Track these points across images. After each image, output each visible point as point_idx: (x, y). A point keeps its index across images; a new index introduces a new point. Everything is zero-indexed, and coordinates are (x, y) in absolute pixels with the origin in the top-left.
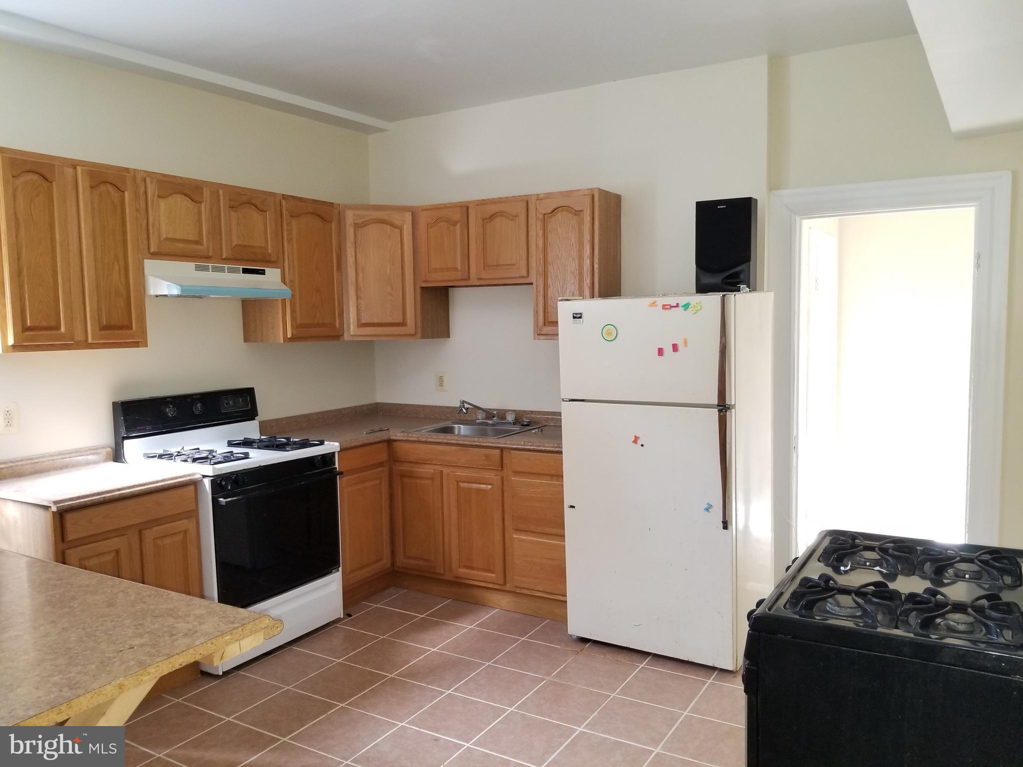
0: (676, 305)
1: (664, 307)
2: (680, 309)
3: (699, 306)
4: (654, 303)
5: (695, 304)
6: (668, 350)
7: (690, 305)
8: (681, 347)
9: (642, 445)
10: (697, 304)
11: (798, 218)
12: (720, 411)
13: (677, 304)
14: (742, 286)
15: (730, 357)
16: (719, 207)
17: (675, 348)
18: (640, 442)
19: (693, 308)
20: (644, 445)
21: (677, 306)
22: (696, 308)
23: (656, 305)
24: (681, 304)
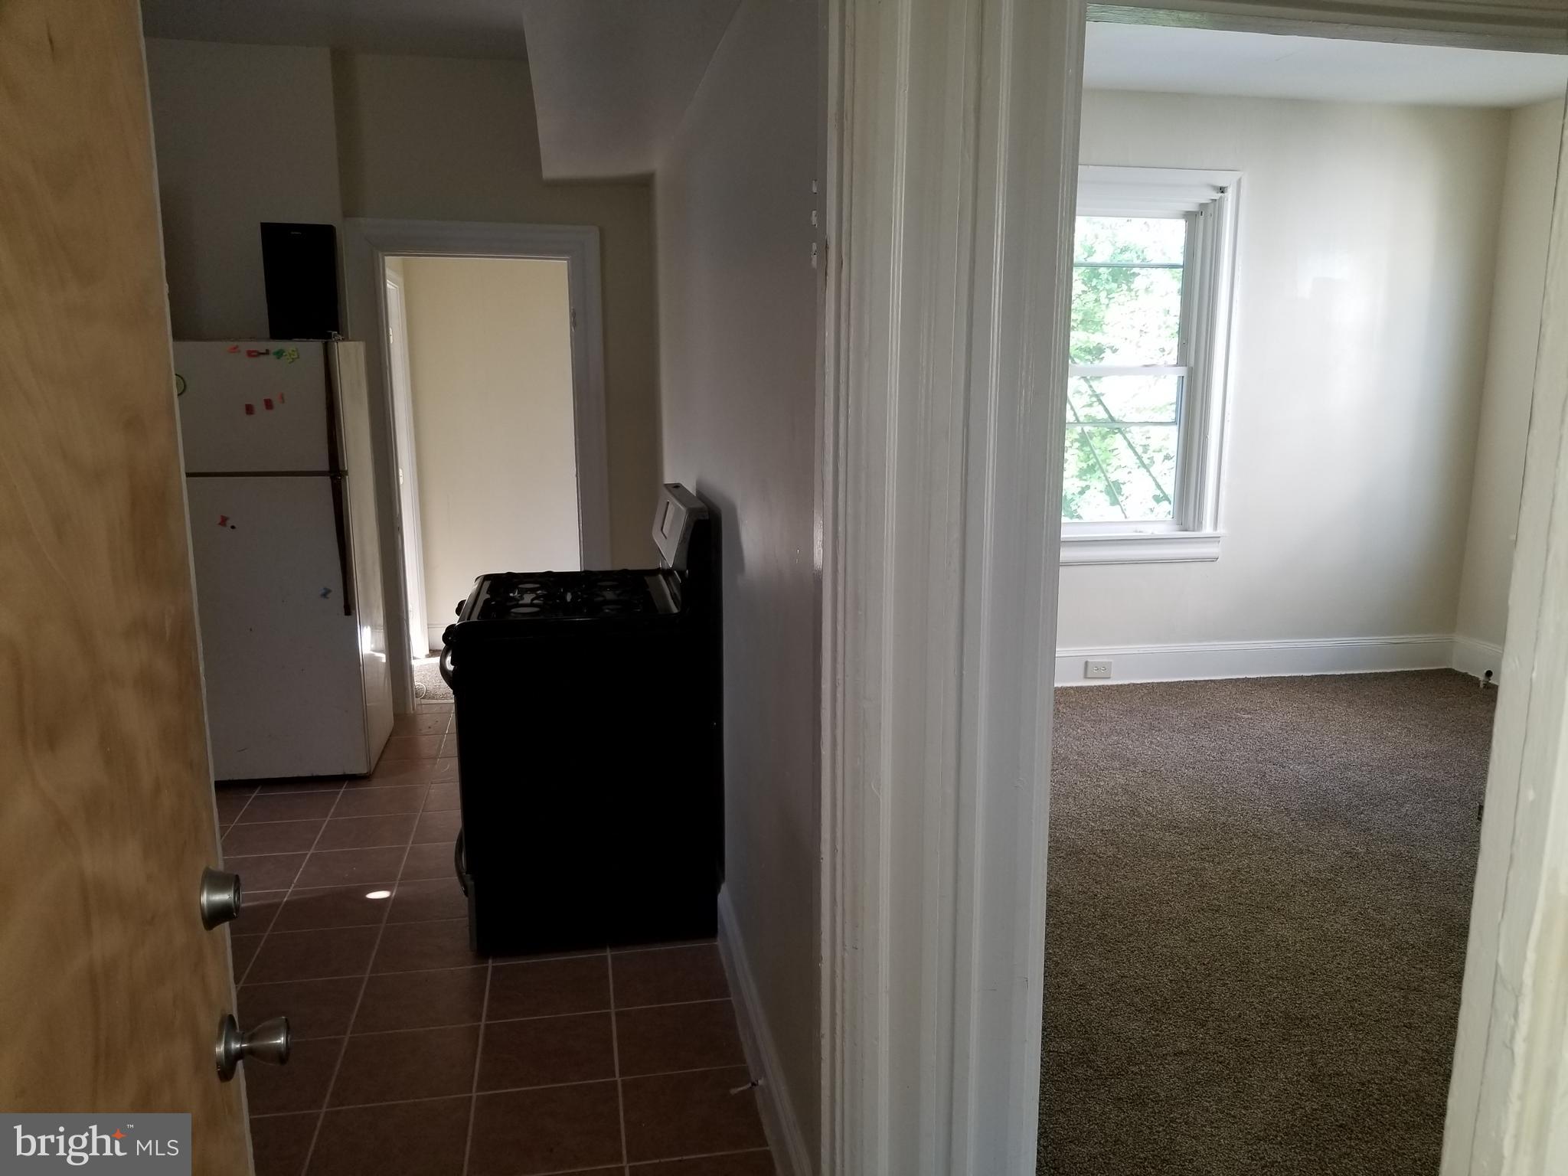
0: (264, 351)
1: (251, 354)
2: (271, 356)
3: (296, 354)
4: (235, 348)
5: (290, 352)
6: (259, 407)
7: (284, 352)
8: (276, 402)
9: (233, 527)
10: (293, 351)
11: (380, 255)
12: (332, 478)
13: (267, 350)
14: (333, 333)
15: (339, 415)
16: (293, 233)
17: (269, 404)
18: (230, 523)
19: (288, 357)
20: (235, 525)
21: (267, 352)
22: (292, 357)
23: (239, 351)
24: (273, 351)
